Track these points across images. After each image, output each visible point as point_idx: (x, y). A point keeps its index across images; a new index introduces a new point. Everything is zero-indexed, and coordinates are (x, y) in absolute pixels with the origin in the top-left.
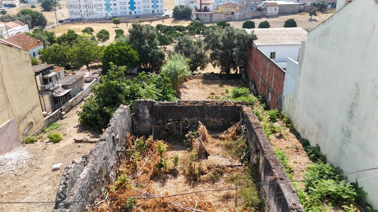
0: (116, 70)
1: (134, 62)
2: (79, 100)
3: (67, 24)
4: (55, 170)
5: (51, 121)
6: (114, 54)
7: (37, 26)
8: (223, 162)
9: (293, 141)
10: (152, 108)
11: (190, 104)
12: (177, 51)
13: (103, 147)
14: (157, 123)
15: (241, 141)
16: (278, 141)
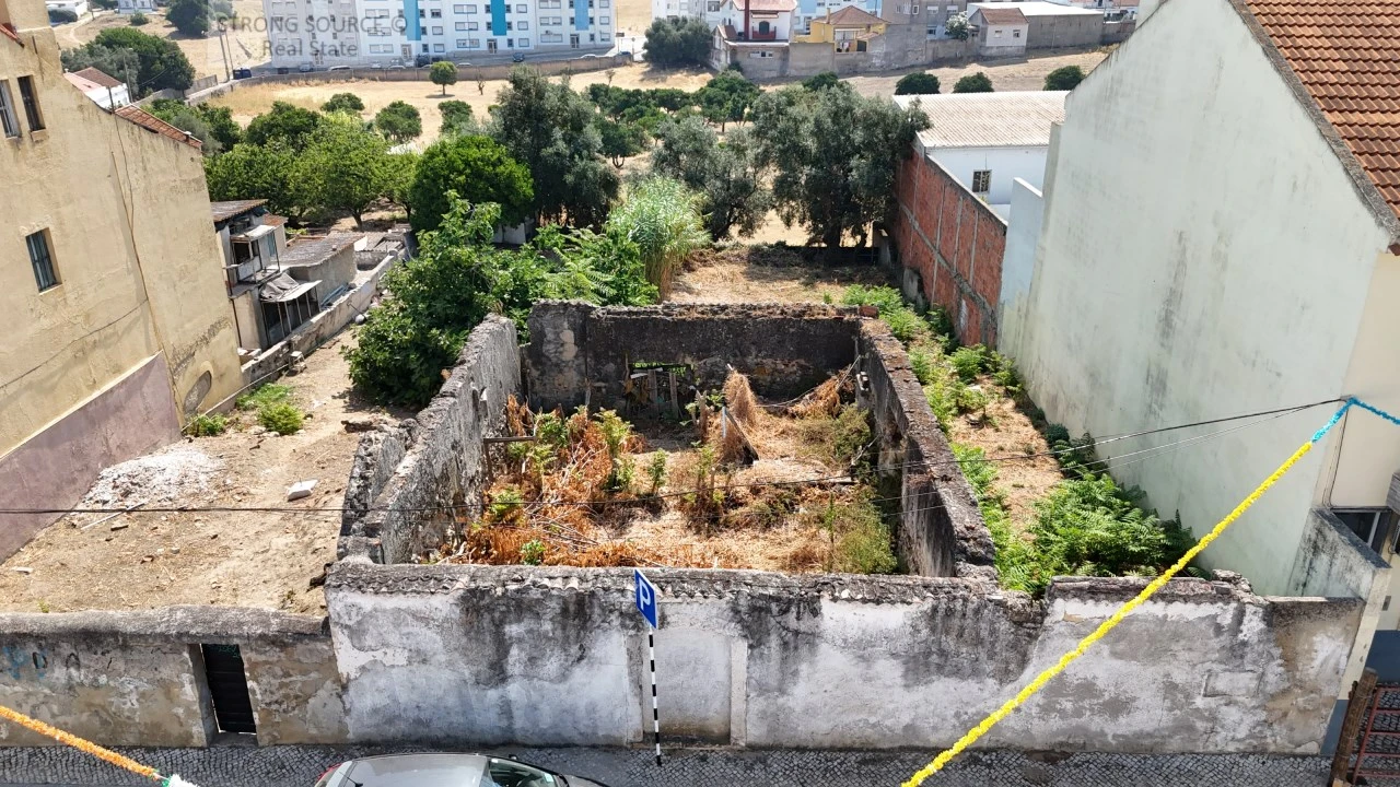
0: (467, 216)
1: (518, 204)
2: (341, 318)
3: (264, 84)
4: (295, 498)
5: (263, 377)
6: (452, 176)
7: (156, 89)
8: (798, 475)
9: (1021, 431)
10: (583, 327)
11: (703, 313)
12: (662, 170)
13: (449, 412)
14: (600, 373)
15: (854, 416)
16: (974, 435)
